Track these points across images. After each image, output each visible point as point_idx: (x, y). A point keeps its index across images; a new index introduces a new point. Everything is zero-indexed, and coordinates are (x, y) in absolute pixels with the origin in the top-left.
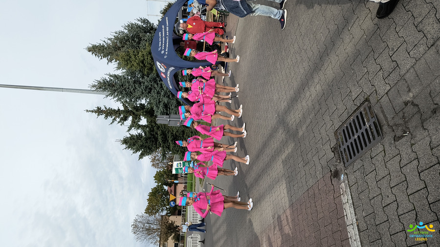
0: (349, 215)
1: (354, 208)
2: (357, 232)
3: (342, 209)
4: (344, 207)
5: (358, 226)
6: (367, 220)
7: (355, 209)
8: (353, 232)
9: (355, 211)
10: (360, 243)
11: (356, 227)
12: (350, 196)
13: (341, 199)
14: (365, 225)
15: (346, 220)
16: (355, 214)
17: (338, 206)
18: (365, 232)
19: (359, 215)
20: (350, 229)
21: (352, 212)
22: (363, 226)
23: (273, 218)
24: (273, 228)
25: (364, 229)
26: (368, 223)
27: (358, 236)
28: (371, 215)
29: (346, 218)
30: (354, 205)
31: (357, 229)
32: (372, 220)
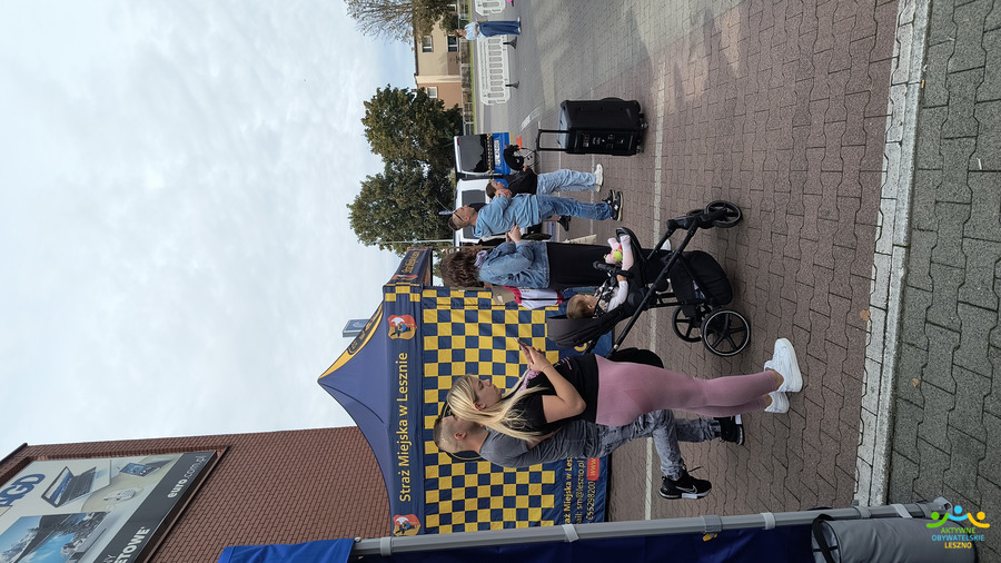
0: (905, 60)
1: (927, 42)
2: (915, 107)
3: (891, 38)
4: (898, 34)
5: (922, 91)
6: (953, 82)
7: (928, 46)
8: (903, 105)
9: (926, 52)
10: (913, 133)
11: (917, 94)
12: (926, 8)
13: (896, 11)
14: (943, 93)
15: (893, 70)
16: (926, 59)
17: (882, 28)
18: (937, 110)
19: (934, 63)
20: (896, 94)
21: (916, 53)
22: (938, 94)
23: (692, 24)
24: (687, 46)
25: (937, 104)
26: (956, 90)
27: (914, 117)
28: (973, 72)
29: (894, 64)
30: (928, 34)
31: (916, 98)
32: (970, 87)
